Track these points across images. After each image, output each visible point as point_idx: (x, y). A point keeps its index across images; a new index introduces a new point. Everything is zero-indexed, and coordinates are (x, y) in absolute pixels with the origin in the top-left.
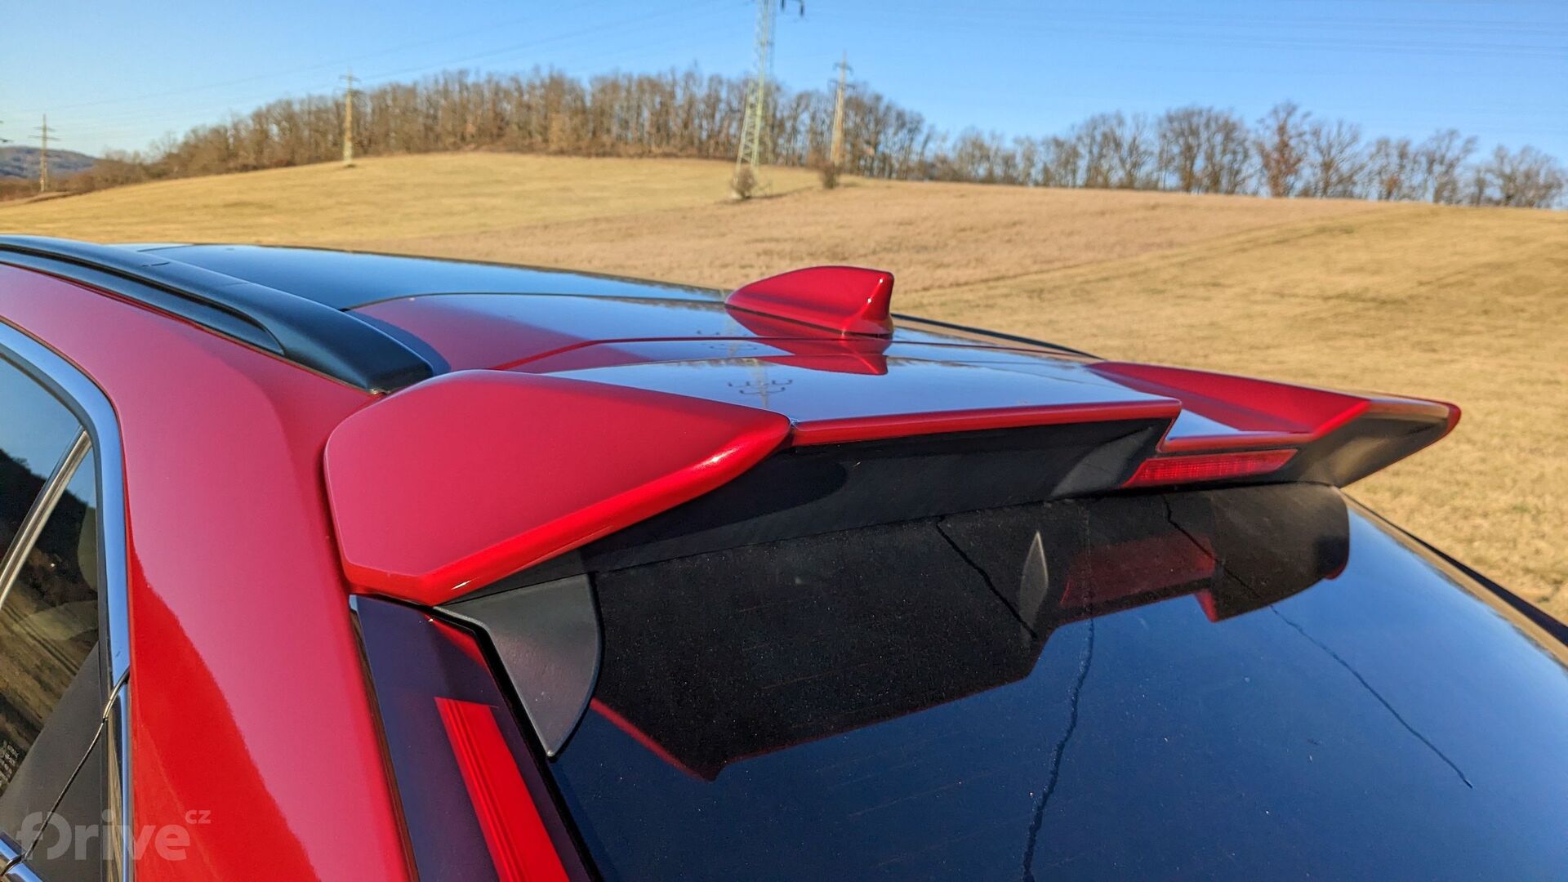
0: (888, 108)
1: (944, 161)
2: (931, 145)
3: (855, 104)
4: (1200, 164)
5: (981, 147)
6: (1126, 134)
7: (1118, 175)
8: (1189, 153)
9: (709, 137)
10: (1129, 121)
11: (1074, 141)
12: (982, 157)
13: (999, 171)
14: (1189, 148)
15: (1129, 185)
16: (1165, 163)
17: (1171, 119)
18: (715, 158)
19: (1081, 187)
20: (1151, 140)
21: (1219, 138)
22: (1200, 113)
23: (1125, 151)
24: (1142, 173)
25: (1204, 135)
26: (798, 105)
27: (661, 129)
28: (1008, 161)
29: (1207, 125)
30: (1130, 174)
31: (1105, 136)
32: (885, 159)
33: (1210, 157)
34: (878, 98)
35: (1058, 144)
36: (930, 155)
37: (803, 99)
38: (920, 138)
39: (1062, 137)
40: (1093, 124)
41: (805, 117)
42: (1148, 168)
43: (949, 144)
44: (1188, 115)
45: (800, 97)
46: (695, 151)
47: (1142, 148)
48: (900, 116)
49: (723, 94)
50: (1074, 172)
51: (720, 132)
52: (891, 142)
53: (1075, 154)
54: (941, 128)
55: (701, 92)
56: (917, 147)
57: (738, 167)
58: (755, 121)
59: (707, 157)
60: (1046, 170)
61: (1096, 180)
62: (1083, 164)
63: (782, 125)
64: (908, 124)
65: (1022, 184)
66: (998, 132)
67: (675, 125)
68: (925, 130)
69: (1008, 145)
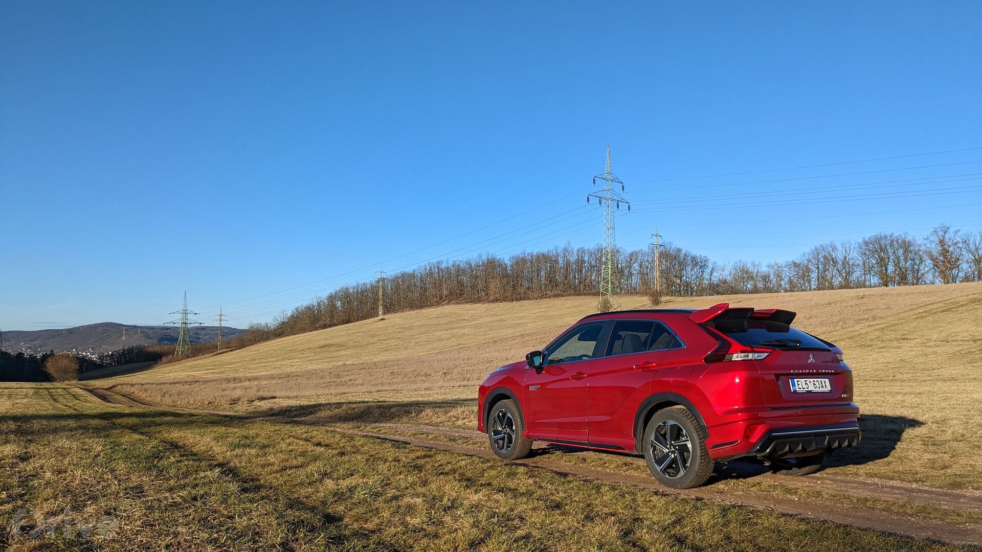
0: (685, 255)
1: (725, 282)
2: (715, 274)
3: (665, 255)
4: (891, 268)
5: (747, 272)
6: (839, 255)
7: (838, 280)
8: (882, 263)
9: (580, 283)
10: (839, 247)
11: (806, 262)
12: (748, 277)
13: (760, 285)
14: (882, 259)
15: (846, 285)
16: (868, 270)
17: (866, 244)
18: (585, 294)
19: (815, 290)
20: (855, 256)
21: (901, 251)
22: (886, 237)
23: (840, 267)
24: (854, 277)
25: (890, 251)
26: (631, 260)
27: (552, 282)
28: (766, 278)
29: (891, 245)
30: (846, 279)
31: (825, 257)
32: (687, 284)
33: (897, 264)
34: (679, 250)
35: (796, 265)
36: (715, 280)
37: (633, 256)
38: (708, 271)
39: (798, 261)
40: (816, 252)
41: (636, 266)
42: (857, 274)
43: (727, 272)
44: (878, 240)
45: (631, 255)
46: (572, 292)
47: (851, 262)
48: (694, 259)
49: (586, 258)
50: (809, 282)
51: (585, 279)
52: (690, 274)
53: (808, 270)
54: (720, 263)
55: (573, 259)
56: (706, 276)
57: (601, 298)
58: (607, 271)
59: (579, 295)
60: (791, 282)
61: (824, 284)
62: (814, 276)
63: (622, 271)
64: (699, 264)
65: (776, 292)
66: (757, 263)
67: (559, 278)
68: (710, 266)
69: (764, 269)
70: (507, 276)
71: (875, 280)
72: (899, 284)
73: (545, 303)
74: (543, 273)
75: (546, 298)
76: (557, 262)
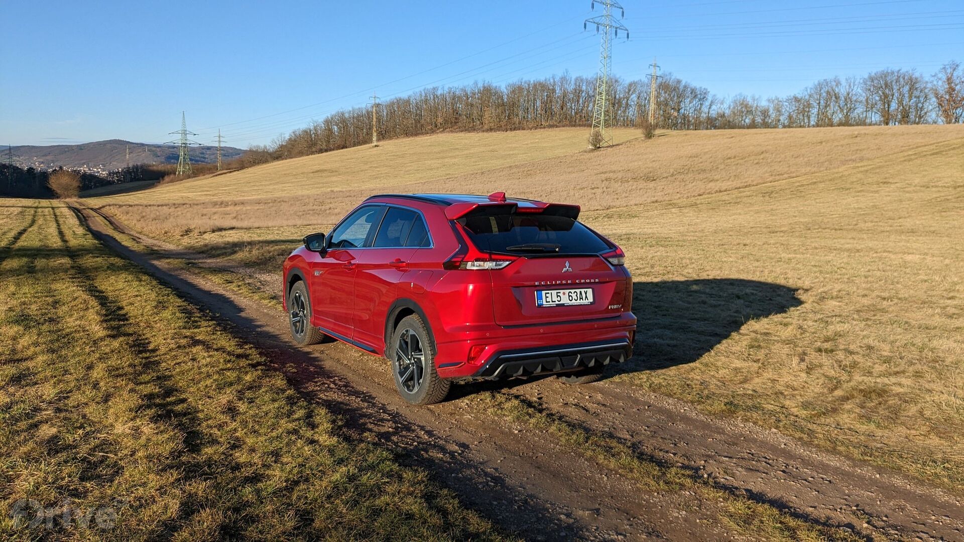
0: (685, 87)
1: (723, 116)
2: (714, 107)
3: (664, 86)
4: (894, 105)
5: (746, 106)
6: (842, 91)
7: (838, 117)
8: (886, 100)
9: (576, 113)
10: (843, 82)
11: (807, 97)
12: (748, 111)
13: (759, 120)
14: (886, 96)
15: (845, 123)
16: (870, 107)
17: (872, 79)
18: (580, 125)
19: (814, 126)
20: (859, 92)
21: (907, 88)
22: (893, 73)
23: (842, 103)
24: (854, 115)
25: (895, 87)
26: (629, 90)
27: (548, 112)
28: (765, 113)
29: (897, 81)
30: (847, 116)
31: (828, 93)
32: (685, 117)
33: (900, 103)
34: (679, 82)
35: (797, 100)
36: (713, 113)
37: (632, 87)
38: (707, 103)
39: (799, 96)
40: (820, 86)
41: (634, 97)
42: (860, 110)
43: (726, 106)
44: (884, 75)
45: (630, 85)
46: (568, 123)
47: (854, 98)
48: (693, 91)
49: (584, 88)
50: (809, 117)
51: (582, 110)
52: (688, 107)
53: (809, 105)
54: (720, 96)
55: (571, 88)
56: (705, 109)
57: (592, 130)
58: (602, 101)
59: (574, 126)
60: (790, 117)
61: (825, 122)
62: (815, 111)
63: (620, 102)
64: (698, 96)
65: (775, 127)
66: (757, 97)
67: (556, 108)
68: (710, 98)
69: (764, 104)
70: (503, 105)
71: (876, 117)
72: (900, 122)
73: (539, 134)
74: (538, 103)
75: (541, 128)
76: (554, 91)
